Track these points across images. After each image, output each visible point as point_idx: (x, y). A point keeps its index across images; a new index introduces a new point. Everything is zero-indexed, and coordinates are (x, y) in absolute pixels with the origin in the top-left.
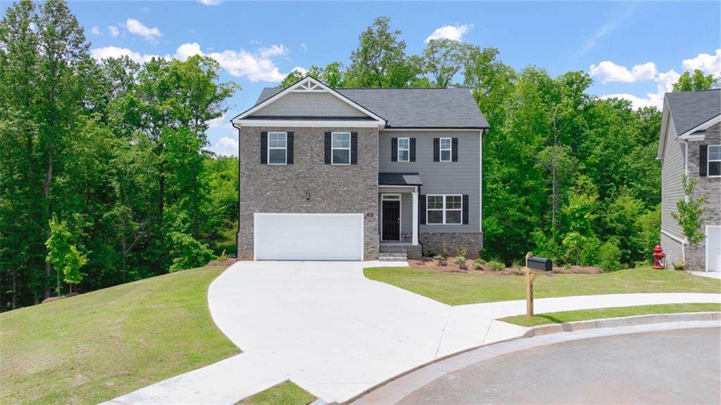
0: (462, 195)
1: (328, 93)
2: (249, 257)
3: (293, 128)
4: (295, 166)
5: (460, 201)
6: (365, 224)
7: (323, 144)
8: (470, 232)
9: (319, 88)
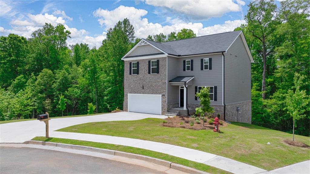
0: (214, 86)
1: (149, 45)
2: (126, 110)
3: (139, 60)
4: (139, 75)
5: (213, 89)
6: (162, 99)
7: (148, 65)
8: (217, 105)
9: (146, 43)
